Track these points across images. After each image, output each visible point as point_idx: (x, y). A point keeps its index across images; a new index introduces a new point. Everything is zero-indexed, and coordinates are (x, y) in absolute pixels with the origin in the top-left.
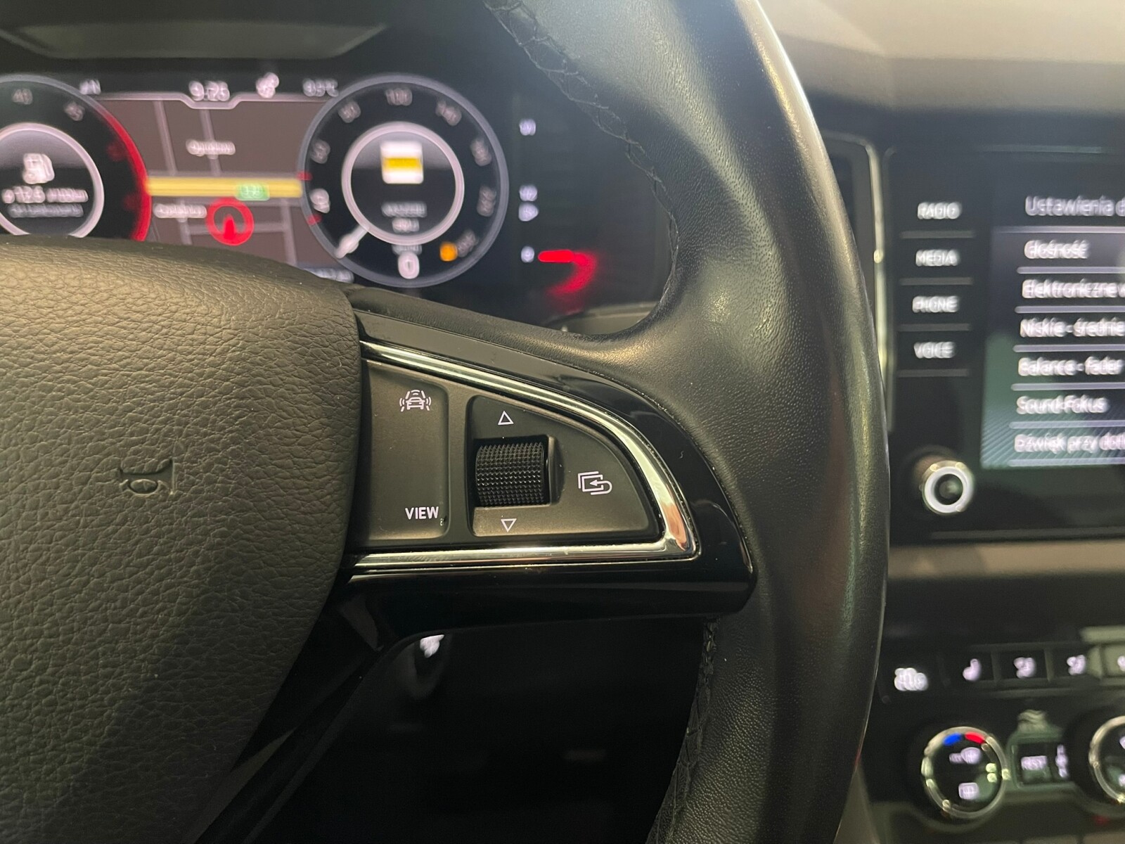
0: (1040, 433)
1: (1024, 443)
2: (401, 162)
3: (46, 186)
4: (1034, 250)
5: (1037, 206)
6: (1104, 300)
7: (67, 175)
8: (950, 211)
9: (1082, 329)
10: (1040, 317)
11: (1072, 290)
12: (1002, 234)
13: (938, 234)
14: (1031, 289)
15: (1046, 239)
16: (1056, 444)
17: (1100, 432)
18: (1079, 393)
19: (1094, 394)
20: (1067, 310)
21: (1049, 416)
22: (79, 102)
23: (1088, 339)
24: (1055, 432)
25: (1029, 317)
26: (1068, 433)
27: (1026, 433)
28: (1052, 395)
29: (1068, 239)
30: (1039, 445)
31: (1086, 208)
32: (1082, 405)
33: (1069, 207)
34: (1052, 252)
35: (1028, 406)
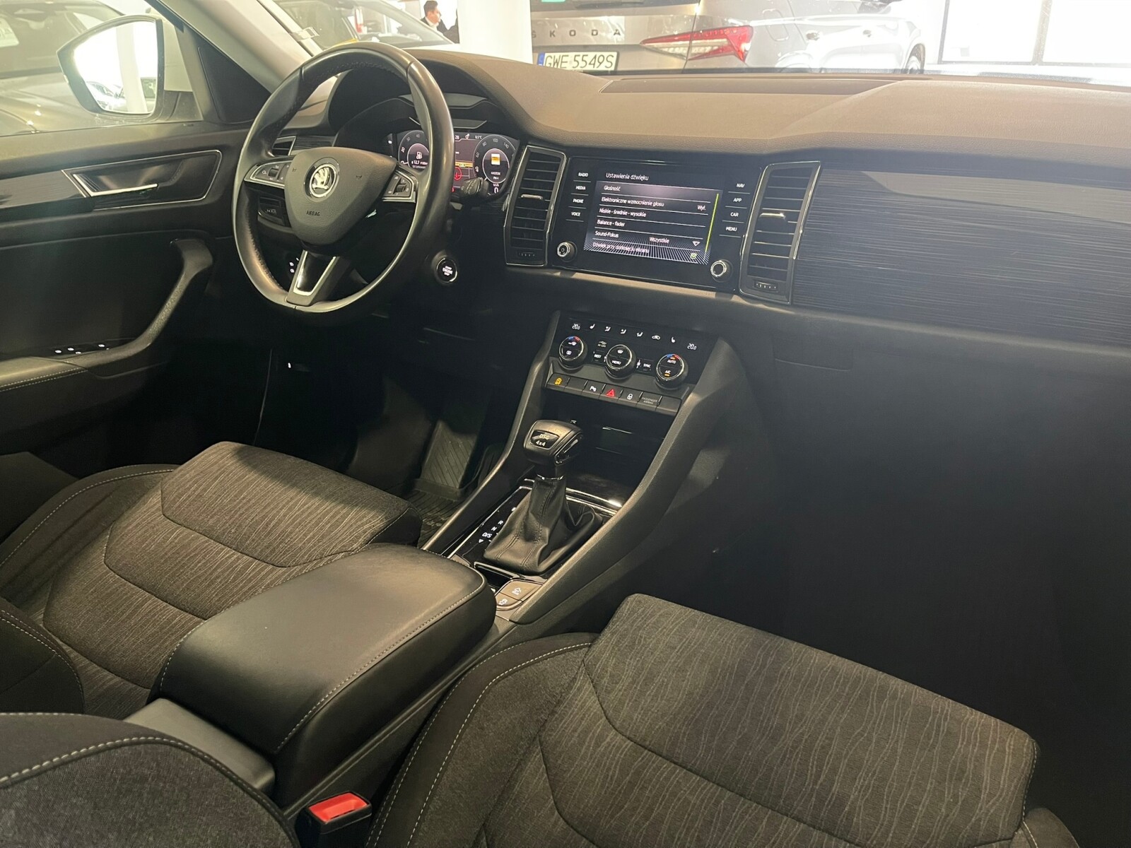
0: (600, 242)
1: (595, 244)
2: (495, 158)
3: (420, 160)
4: (607, 188)
5: (609, 175)
6: (623, 204)
8: (586, 175)
9: (615, 212)
10: (605, 208)
11: (614, 201)
12: (599, 183)
13: (582, 181)
14: (604, 199)
15: (609, 185)
16: (603, 246)
17: (616, 244)
18: (611, 232)
19: (615, 232)
20: (613, 206)
21: (603, 237)
23: (617, 215)
24: (603, 242)
25: (602, 207)
26: (607, 243)
27: (597, 241)
28: (605, 231)
29: (616, 186)
30: (599, 245)
31: (622, 176)
32: (613, 235)
33: (618, 176)
34: (611, 188)
35: (598, 234)
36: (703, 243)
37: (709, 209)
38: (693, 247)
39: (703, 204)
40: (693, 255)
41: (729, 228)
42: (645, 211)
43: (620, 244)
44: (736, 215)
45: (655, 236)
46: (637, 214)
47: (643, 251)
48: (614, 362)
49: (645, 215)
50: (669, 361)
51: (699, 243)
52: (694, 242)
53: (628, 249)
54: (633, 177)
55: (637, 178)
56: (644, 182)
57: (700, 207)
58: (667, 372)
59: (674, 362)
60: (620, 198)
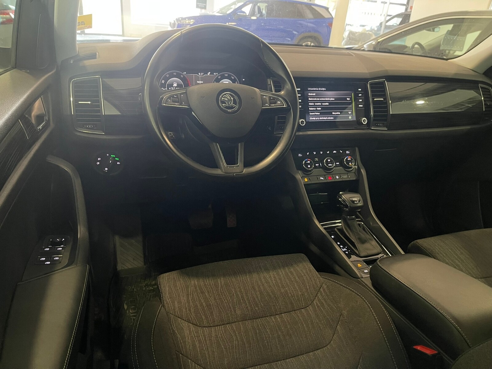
0: (313, 117)
1: (311, 118)
3: (176, 87)
4: (309, 94)
5: (309, 89)
6: (318, 100)
7: (179, 86)
8: (299, 89)
10: (311, 103)
11: (314, 99)
12: (306, 92)
14: (310, 99)
15: (311, 93)
16: (314, 118)
17: (319, 117)
18: (316, 112)
19: (318, 112)
20: (314, 102)
21: (313, 115)
22: (183, 75)
23: (317, 105)
24: (314, 117)
25: (310, 102)
26: (316, 117)
27: (311, 117)
28: (313, 112)
29: (313, 93)
30: (313, 119)
31: (315, 89)
32: (317, 114)
33: (313, 89)
34: (311, 94)
35: (311, 114)
36: (352, 112)
37: (351, 99)
38: (349, 114)
39: (348, 98)
40: (350, 117)
41: (360, 106)
42: (328, 103)
43: (321, 117)
44: (361, 100)
45: (334, 112)
46: (325, 104)
47: (331, 118)
48: (329, 165)
49: (328, 104)
50: (348, 159)
51: (351, 112)
52: (349, 112)
53: (325, 118)
54: (319, 89)
55: (321, 89)
56: (324, 91)
57: (348, 99)
58: (350, 163)
59: (350, 159)
60: (316, 98)
